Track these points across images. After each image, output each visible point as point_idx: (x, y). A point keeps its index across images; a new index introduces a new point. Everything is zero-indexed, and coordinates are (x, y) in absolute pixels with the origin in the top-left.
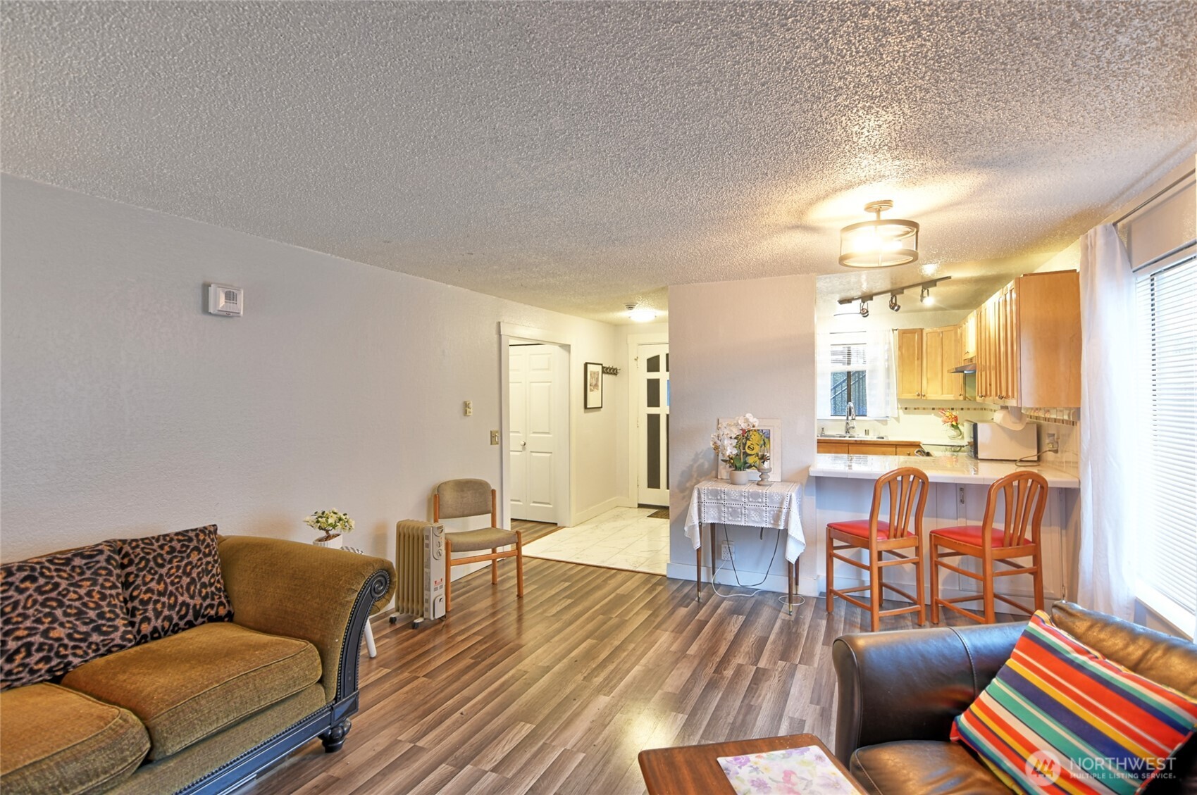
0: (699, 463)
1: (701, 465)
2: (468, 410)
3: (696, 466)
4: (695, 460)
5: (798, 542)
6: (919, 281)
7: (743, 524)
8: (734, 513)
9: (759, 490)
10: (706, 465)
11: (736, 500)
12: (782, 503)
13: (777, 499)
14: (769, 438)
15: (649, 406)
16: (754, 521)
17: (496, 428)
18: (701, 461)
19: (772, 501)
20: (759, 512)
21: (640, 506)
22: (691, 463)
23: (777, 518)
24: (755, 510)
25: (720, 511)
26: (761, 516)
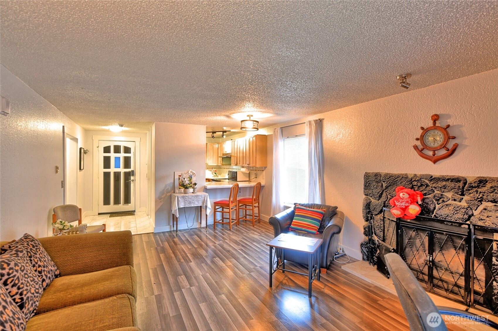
0: (166, 188)
1: (168, 189)
2: (58, 170)
3: (166, 189)
4: (165, 187)
5: (210, 209)
6: (222, 131)
7: (193, 206)
8: (190, 203)
9: (185, 195)
10: (170, 189)
11: (190, 198)
12: (205, 197)
13: (203, 196)
14: (192, 178)
15: (104, 168)
16: (196, 204)
17: (62, 180)
18: (168, 187)
19: (202, 197)
20: (198, 201)
21: (99, 214)
22: (163, 188)
23: (203, 203)
24: (196, 201)
25: (185, 203)
26: (198, 202)
